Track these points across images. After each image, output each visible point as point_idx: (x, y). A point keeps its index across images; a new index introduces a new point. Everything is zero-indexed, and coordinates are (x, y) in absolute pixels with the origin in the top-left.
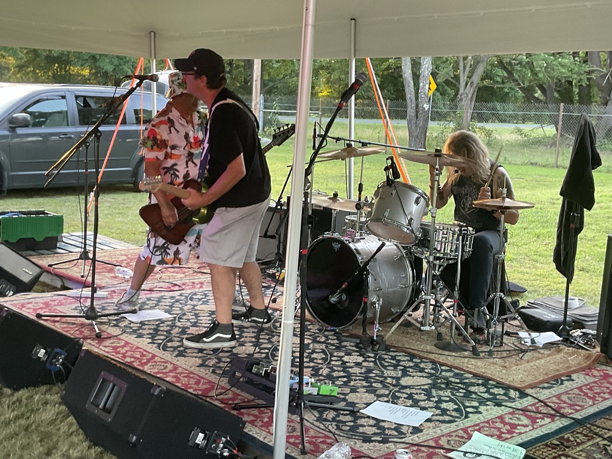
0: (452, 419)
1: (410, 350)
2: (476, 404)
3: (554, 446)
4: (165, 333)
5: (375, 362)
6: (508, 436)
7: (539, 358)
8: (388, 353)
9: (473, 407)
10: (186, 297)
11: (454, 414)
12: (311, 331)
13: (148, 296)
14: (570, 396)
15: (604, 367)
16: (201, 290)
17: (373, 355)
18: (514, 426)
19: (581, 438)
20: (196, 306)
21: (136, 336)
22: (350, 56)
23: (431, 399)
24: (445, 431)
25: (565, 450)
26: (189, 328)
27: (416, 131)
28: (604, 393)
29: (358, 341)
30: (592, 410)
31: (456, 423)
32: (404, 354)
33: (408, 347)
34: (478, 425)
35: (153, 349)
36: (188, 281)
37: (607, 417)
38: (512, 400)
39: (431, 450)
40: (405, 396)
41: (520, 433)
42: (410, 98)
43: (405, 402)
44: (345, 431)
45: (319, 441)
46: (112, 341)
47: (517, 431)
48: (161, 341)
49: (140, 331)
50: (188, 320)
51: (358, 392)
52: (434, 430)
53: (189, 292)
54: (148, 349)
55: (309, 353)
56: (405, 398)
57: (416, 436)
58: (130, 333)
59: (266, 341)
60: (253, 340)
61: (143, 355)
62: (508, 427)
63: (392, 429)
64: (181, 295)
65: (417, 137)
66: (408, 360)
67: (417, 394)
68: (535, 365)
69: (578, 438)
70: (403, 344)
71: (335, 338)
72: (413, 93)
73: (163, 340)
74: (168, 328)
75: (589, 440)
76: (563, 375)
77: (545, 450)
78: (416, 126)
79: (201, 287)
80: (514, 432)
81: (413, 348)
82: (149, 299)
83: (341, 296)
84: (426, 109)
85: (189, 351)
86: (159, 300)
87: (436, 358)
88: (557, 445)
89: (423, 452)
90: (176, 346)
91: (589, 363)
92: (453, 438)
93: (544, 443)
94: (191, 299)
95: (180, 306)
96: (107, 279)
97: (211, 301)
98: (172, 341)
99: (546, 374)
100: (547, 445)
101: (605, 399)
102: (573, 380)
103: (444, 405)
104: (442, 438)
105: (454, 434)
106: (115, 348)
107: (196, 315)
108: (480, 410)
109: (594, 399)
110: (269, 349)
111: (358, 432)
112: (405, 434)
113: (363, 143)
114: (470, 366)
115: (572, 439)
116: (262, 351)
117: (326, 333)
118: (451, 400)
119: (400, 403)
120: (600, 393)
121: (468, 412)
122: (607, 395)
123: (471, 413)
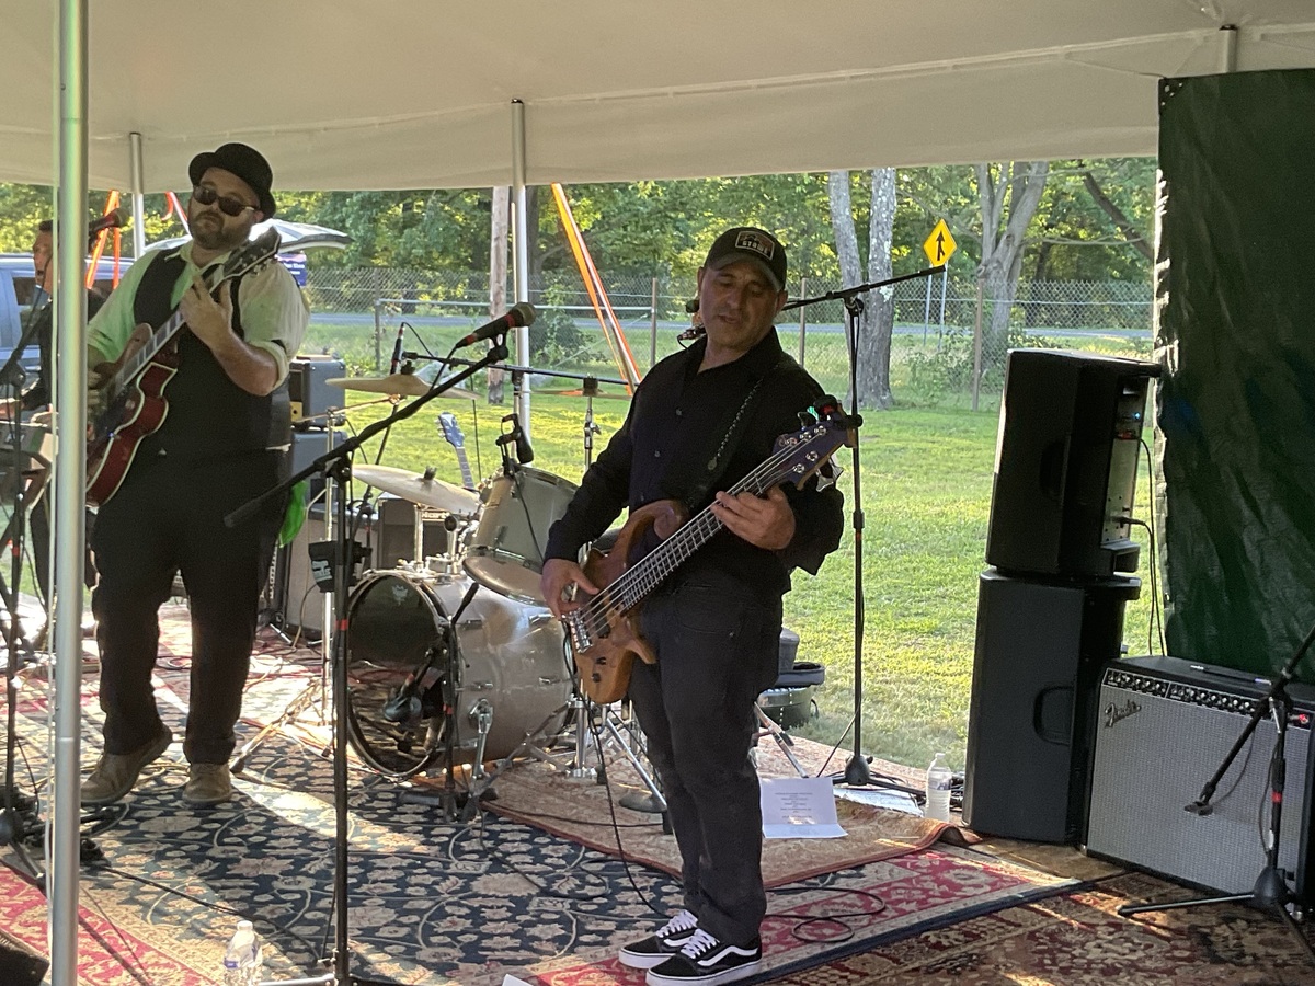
0: (535, 956)
2: (610, 926)
5: (445, 845)
8: (488, 827)
9: (599, 933)
11: (546, 947)
14: (830, 908)
15: (951, 851)
17: (450, 831)
22: (515, 182)
23: (518, 918)
27: (866, 348)
28: (910, 902)
29: (436, 802)
31: (534, 965)
32: (523, 827)
33: (540, 812)
37: (880, 951)
40: (464, 911)
42: (849, 272)
43: (454, 923)
51: (364, 905)
52: (475, 980)
56: (460, 917)
65: (868, 362)
66: (523, 841)
67: (492, 908)
70: (532, 807)
72: (857, 262)
76: (845, 866)
84: (887, 297)
87: (587, 833)
99: (811, 863)
101: (903, 913)
102: (862, 876)
103: (536, 930)
108: (611, 938)
110: (224, 822)
114: (649, 850)
117: (378, 787)
118: (564, 921)
119: (443, 926)
120: (900, 901)
121: (577, 943)
122: (913, 906)
123: (587, 944)
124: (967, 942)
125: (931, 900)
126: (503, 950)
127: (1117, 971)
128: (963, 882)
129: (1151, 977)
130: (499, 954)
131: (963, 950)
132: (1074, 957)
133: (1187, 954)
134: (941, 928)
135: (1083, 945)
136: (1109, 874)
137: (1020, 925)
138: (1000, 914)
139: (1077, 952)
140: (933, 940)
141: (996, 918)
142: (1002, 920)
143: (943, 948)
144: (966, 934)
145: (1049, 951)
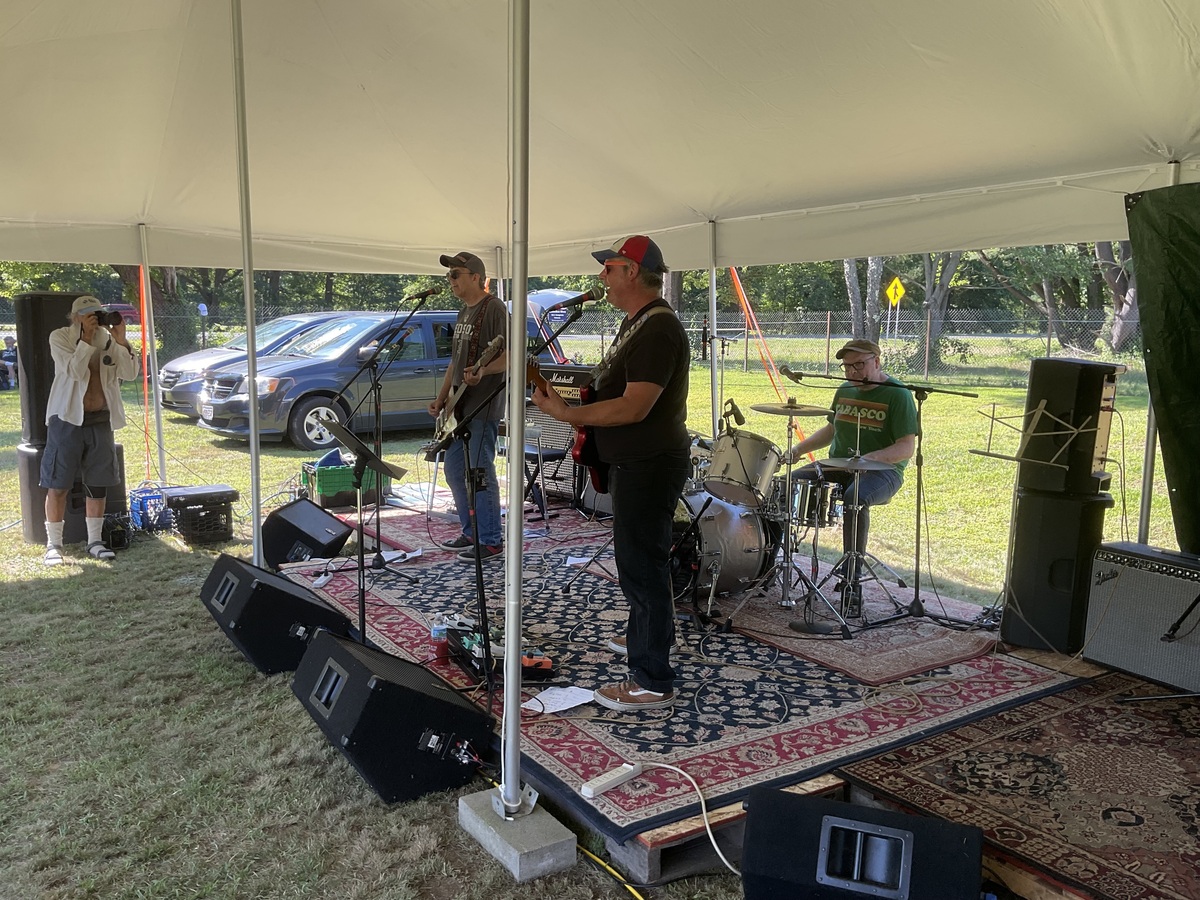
0: (767, 722)
2: (806, 703)
3: (886, 762)
5: (697, 647)
6: (832, 747)
7: (914, 643)
8: (719, 635)
9: (801, 707)
11: (773, 716)
14: (936, 694)
15: (999, 656)
18: (843, 734)
19: (927, 751)
23: (750, 696)
24: (751, 739)
25: (899, 767)
28: (984, 691)
30: (957, 715)
31: (768, 729)
32: (740, 635)
33: (748, 626)
34: (798, 731)
37: (975, 725)
38: (857, 698)
39: (720, 763)
40: (718, 690)
41: (849, 744)
43: (714, 699)
44: (622, 735)
45: (583, 747)
47: (846, 740)
56: (716, 694)
57: (709, 744)
61: (419, 634)
62: (836, 735)
63: (683, 735)
67: (733, 688)
68: (905, 652)
69: (924, 750)
72: (859, 301)
75: (937, 754)
76: (937, 666)
77: (871, 768)
80: (842, 742)
84: (877, 320)
87: (778, 641)
88: (891, 761)
89: (711, 765)
91: (979, 650)
92: (757, 748)
93: (874, 757)
99: (916, 664)
100: (877, 761)
101: (982, 699)
102: (949, 673)
103: (763, 704)
104: (742, 748)
105: (759, 743)
108: (808, 711)
109: (966, 699)
110: (572, 627)
111: (638, 738)
112: (696, 741)
114: (817, 653)
115: (915, 753)
118: (776, 698)
119: (708, 700)
120: (979, 690)
121: (790, 714)
122: (986, 694)
123: (795, 715)
124: (1028, 720)
125: (997, 690)
126: (747, 717)
127: (1129, 742)
128: (1013, 679)
129: (1151, 747)
130: (745, 720)
131: (1027, 725)
132: (1098, 731)
133: (1168, 730)
134: (1009, 709)
135: (1101, 723)
136: (1099, 673)
137: (1056, 709)
138: (1042, 700)
139: (1099, 728)
140: (1007, 717)
141: (1040, 703)
142: (1044, 705)
143: (1015, 724)
144: (1026, 714)
145: (1082, 727)
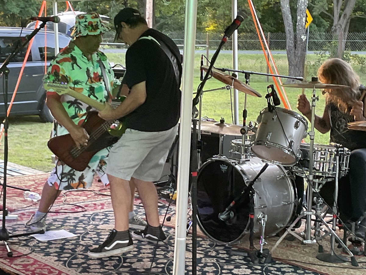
1: (294, 262)
4: (70, 251)
8: (274, 266)
10: (89, 217)
12: (203, 246)
13: (54, 217)
16: (102, 211)
17: (260, 268)
20: (98, 225)
21: (43, 254)
26: (92, 246)
27: (295, 60)
29: (246, 254)
32: (288, 266)
33: (292, 259)
35: (59, 266)
36: (91, 203)
42: (289, 30)
46: (22, 260)
48: (66, 259)
49: (48, 250)
50: (91, 238)
53: (91, 213)
54: (55, 267)
55: (201, 267)
58: (39, 252)
59: (162, 257)
60: (151, 255)
61: (50, 272)
64: (84, 216)
65: (296, 65)
66: (292, 272)
70: (287, 257)
71: (225, 252)
72: (291, 26)
73: (68, 257)
74: (73, 246)
78: (295, 55)
79: (102, 208)
81: (296, 260)
82: (55, 220)
83: (229, 214)
84: (304, 40)
85: (92, 267)
86: (64, 221)
87: (318, 269)
90: (80, 262)
94: (94, 219)
95: (84, 226)
96: (17, 203)
97: (111, 221)
98: (77, 258)
106: (25, 266)
107: (98, 234)
110: (165, 264)
113: (246, 73)
116: (159, 266)
117: (217, 248)
